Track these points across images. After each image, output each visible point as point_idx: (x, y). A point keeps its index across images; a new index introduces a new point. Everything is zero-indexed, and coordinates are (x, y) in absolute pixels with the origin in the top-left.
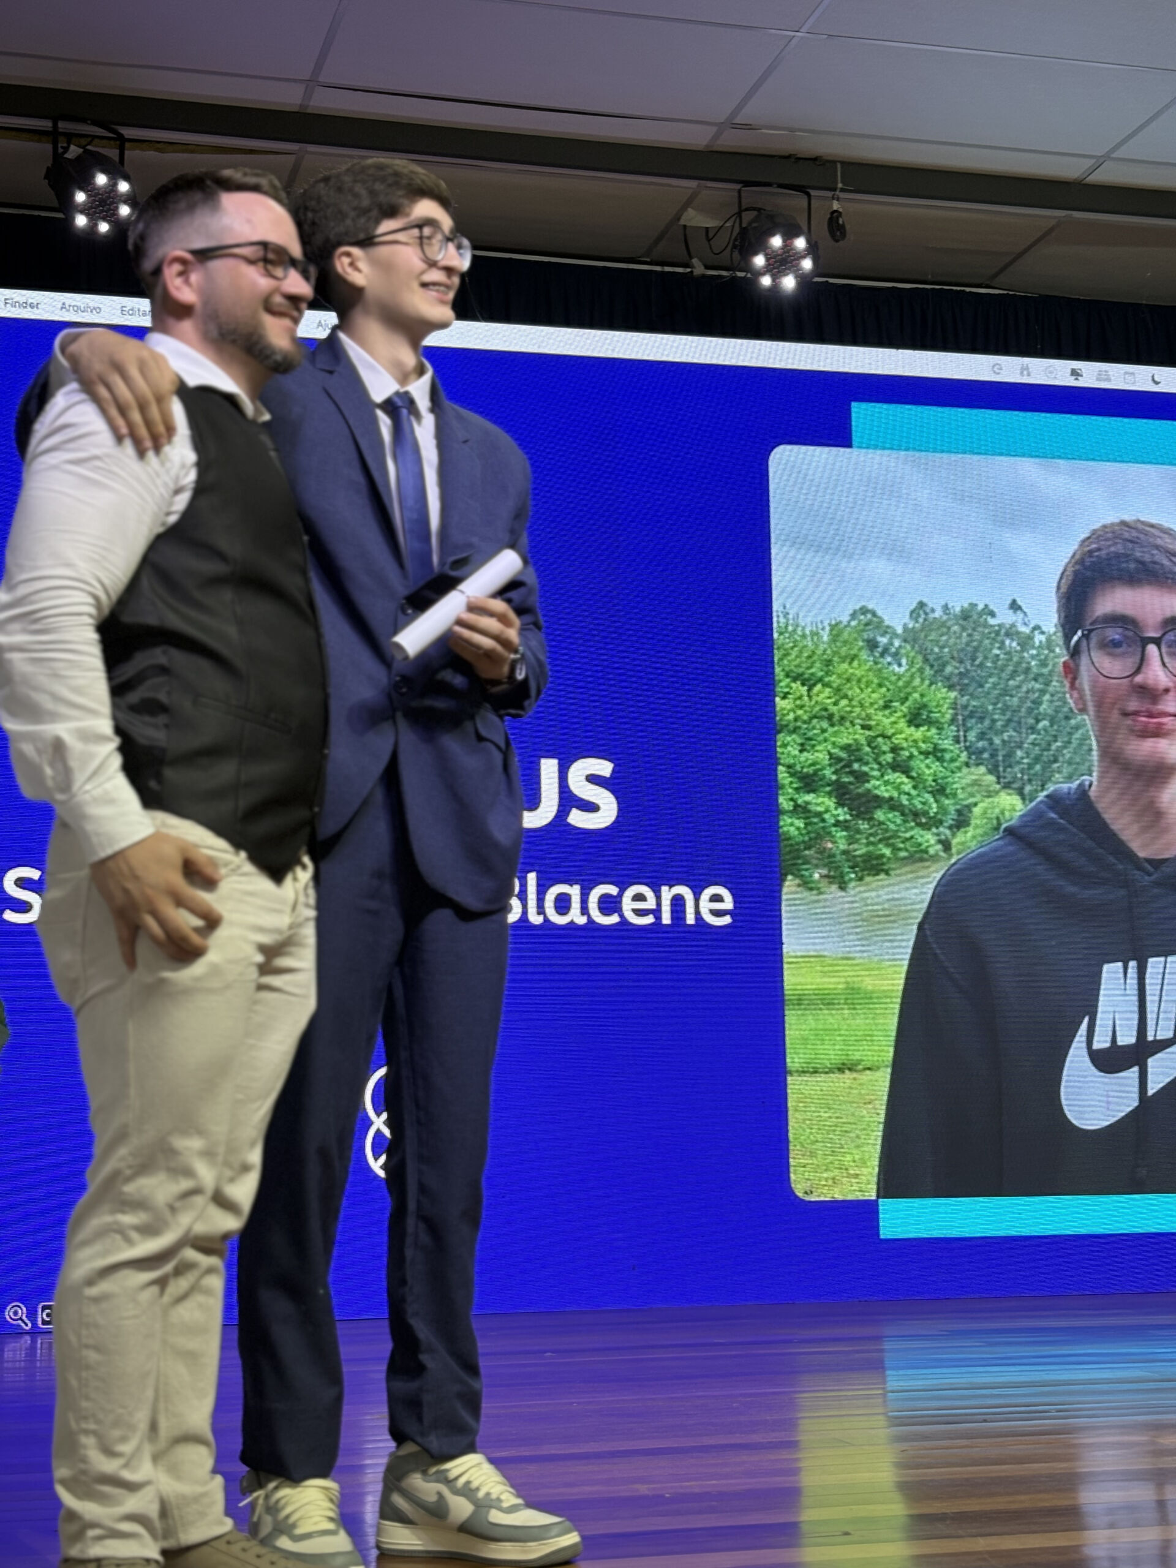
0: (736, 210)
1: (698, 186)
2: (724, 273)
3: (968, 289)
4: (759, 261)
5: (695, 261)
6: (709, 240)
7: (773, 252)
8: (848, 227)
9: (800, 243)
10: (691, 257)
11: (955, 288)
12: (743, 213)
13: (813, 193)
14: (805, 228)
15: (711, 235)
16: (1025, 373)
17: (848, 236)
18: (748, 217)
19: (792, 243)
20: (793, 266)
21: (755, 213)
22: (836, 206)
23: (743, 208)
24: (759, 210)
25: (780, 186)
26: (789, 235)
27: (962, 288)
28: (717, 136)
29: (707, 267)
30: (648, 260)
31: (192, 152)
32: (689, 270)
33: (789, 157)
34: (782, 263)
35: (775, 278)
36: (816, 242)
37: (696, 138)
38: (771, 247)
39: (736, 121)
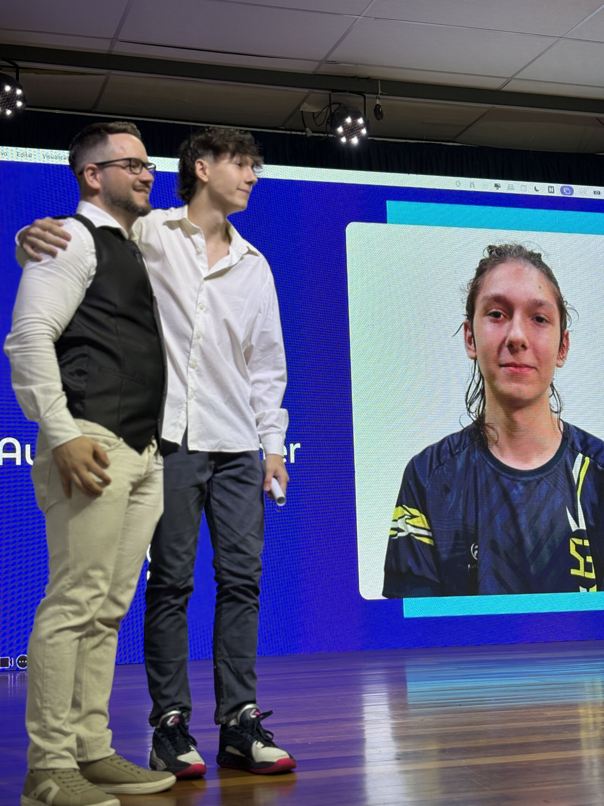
0: (329, 104)
1: (309, 91)
2: (322, 135)
3: (443, 143)
4: (340, 130)
5: (307, 129)
6: (314, 119)
7: (347, 125)
8: (384, 113)
9: (361, 121)
10: (305, 128)
11: (436, 143)
12: (332, 105)
13: (366, 95)
14: (362, 112)
15: (315, 117)
16: (472, 186)
17: (384, 116)
18: (334, 107)
19: (357, 121)
20: (357, 132)
21: (338, 105)
22: (378, 102)
23: (332, 102)
24: (340, 104)
25: (350, 92)
26: (355, 117)
27: (440, 143)
28: (319, 67)
29: (313, 132)
30: (284, 128)
31: (53, 74)
32: (304, 134)
33: (354, 77)
34: (351, 131)
35: (348, 138)
36: (368, 121)
37: (308, 68)
38: (346, 123)
39: (328, 60)
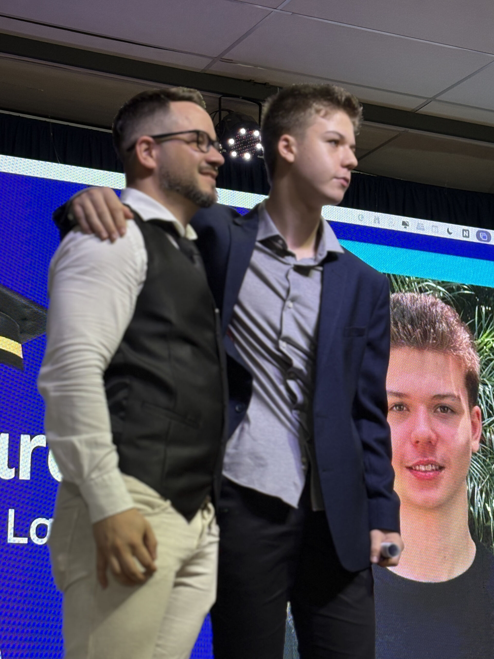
0: (218, 110)
4: (231, 142)
7: (240, 137)
9: (256, 133)
12: (222, 112)
14: (258, 122)
16: (377, 221)
18: (224, 114)
19: (252, 133)
20: (251, 147)
23: (222, 108)
24: (229, 111)
25: (244, 98)
26: (250, 129)
28: (211, 65)
33: (250, 81)
34: (244, 144)
35: (240, 153)
38: (239, 134)
39: (223, 57)
